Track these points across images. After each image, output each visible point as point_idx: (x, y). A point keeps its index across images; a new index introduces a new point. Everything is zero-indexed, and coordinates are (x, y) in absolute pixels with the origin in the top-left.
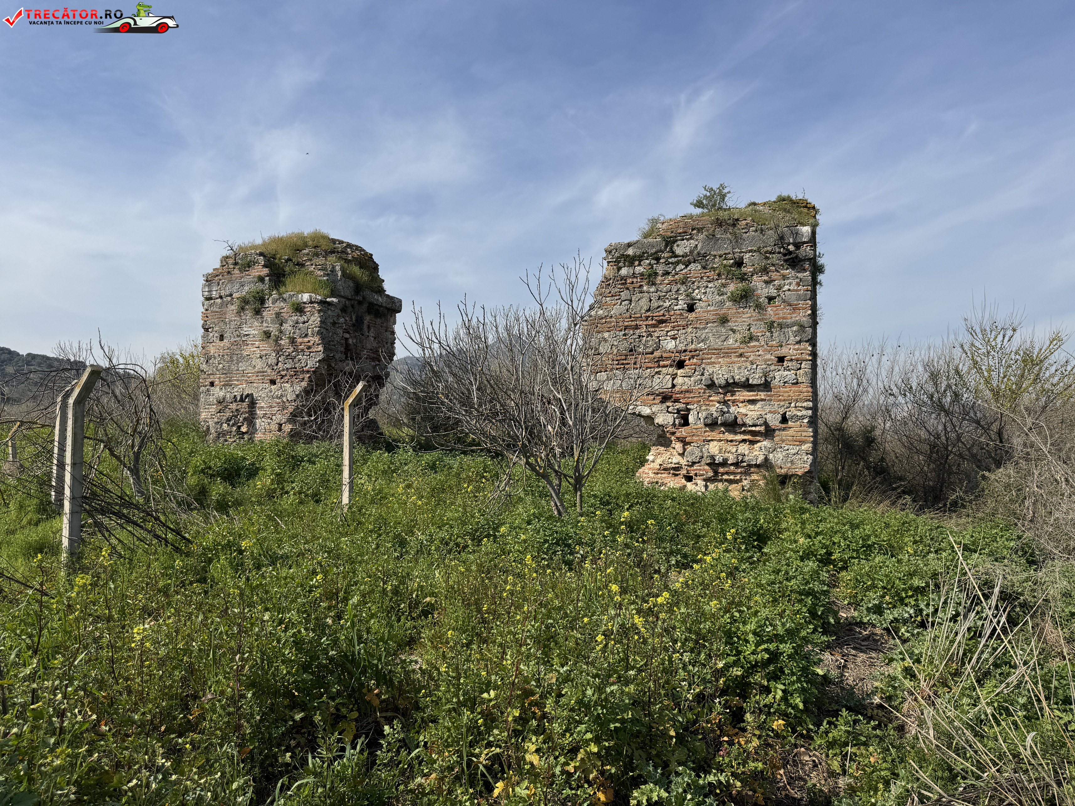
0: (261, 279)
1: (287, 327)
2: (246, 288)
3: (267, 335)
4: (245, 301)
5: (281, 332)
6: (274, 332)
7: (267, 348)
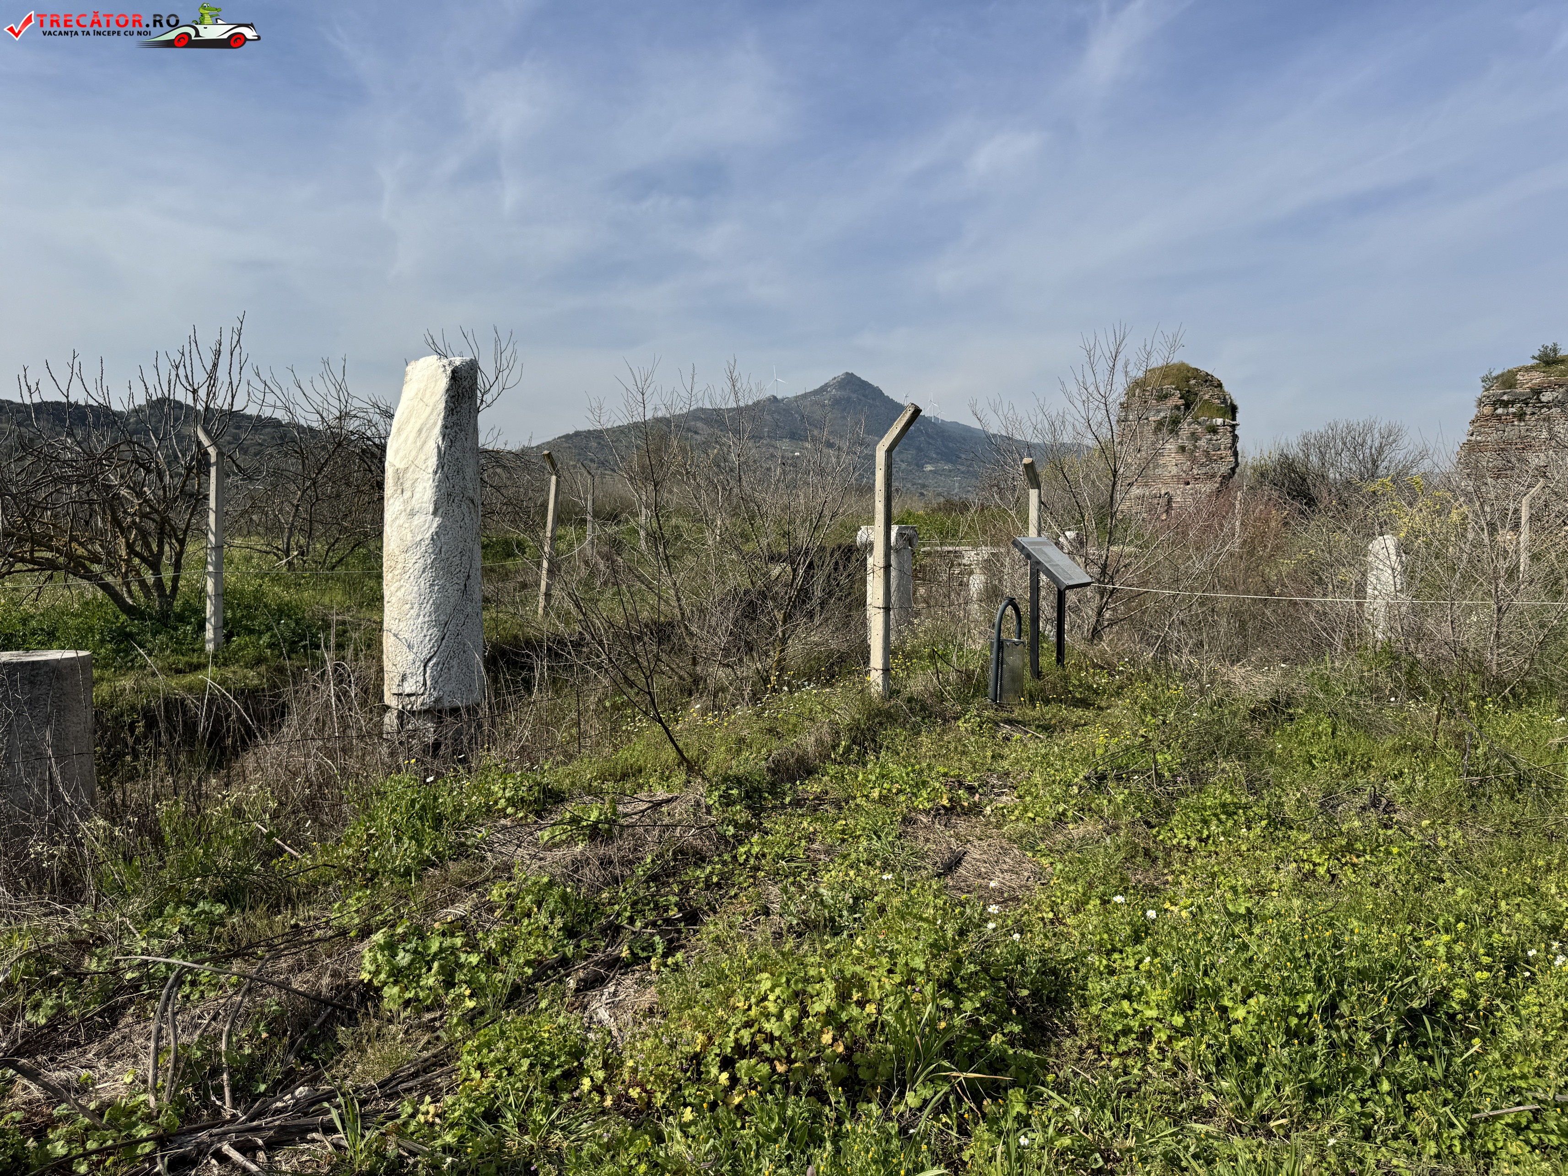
0: (1177, 408)
1: (1202, 443)
2: (1162, 414)
3: (1183, 449)
4: (1160, 424)
5: (1196, 447)
6: (1189, 445)
7: (1181, 458)
